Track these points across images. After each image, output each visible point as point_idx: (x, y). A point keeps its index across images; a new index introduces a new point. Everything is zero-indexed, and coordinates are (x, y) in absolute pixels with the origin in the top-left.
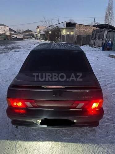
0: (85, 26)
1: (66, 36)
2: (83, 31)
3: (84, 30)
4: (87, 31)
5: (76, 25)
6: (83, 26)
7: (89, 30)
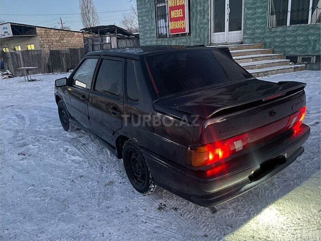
0: (57, 31)
1: (22, 55)
2: (57, 41)
3: (57, 39)
4: (64, 41)
5: (37, 28)
6: (52, 31)
7: (69, 39)
